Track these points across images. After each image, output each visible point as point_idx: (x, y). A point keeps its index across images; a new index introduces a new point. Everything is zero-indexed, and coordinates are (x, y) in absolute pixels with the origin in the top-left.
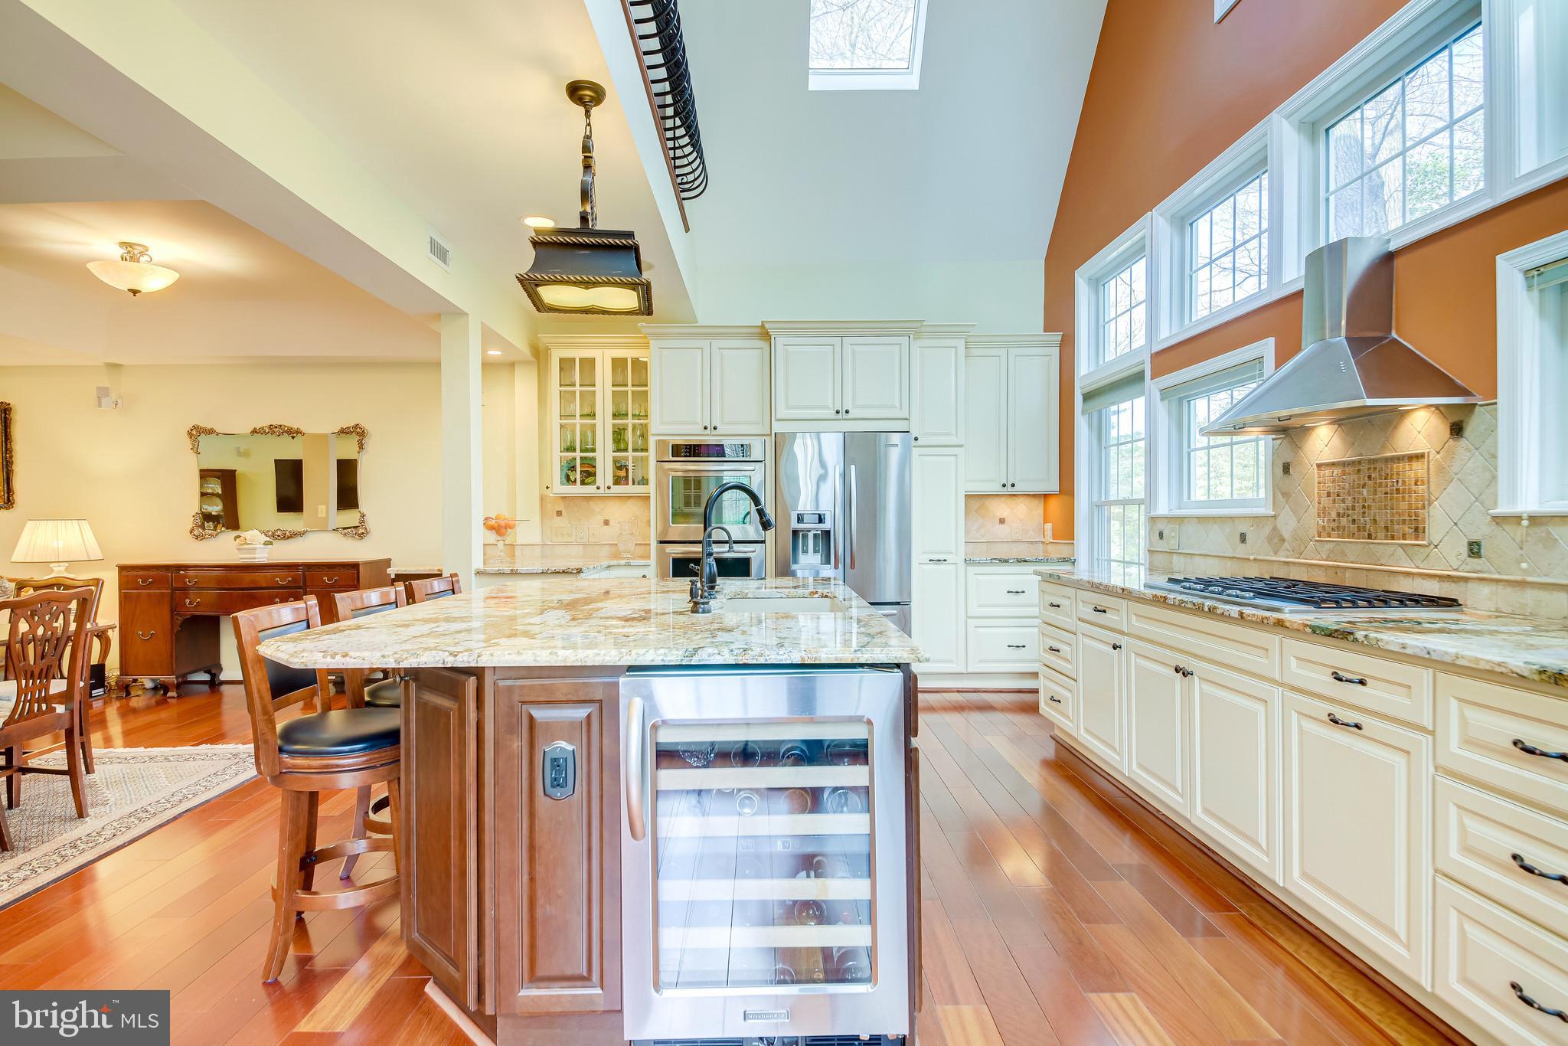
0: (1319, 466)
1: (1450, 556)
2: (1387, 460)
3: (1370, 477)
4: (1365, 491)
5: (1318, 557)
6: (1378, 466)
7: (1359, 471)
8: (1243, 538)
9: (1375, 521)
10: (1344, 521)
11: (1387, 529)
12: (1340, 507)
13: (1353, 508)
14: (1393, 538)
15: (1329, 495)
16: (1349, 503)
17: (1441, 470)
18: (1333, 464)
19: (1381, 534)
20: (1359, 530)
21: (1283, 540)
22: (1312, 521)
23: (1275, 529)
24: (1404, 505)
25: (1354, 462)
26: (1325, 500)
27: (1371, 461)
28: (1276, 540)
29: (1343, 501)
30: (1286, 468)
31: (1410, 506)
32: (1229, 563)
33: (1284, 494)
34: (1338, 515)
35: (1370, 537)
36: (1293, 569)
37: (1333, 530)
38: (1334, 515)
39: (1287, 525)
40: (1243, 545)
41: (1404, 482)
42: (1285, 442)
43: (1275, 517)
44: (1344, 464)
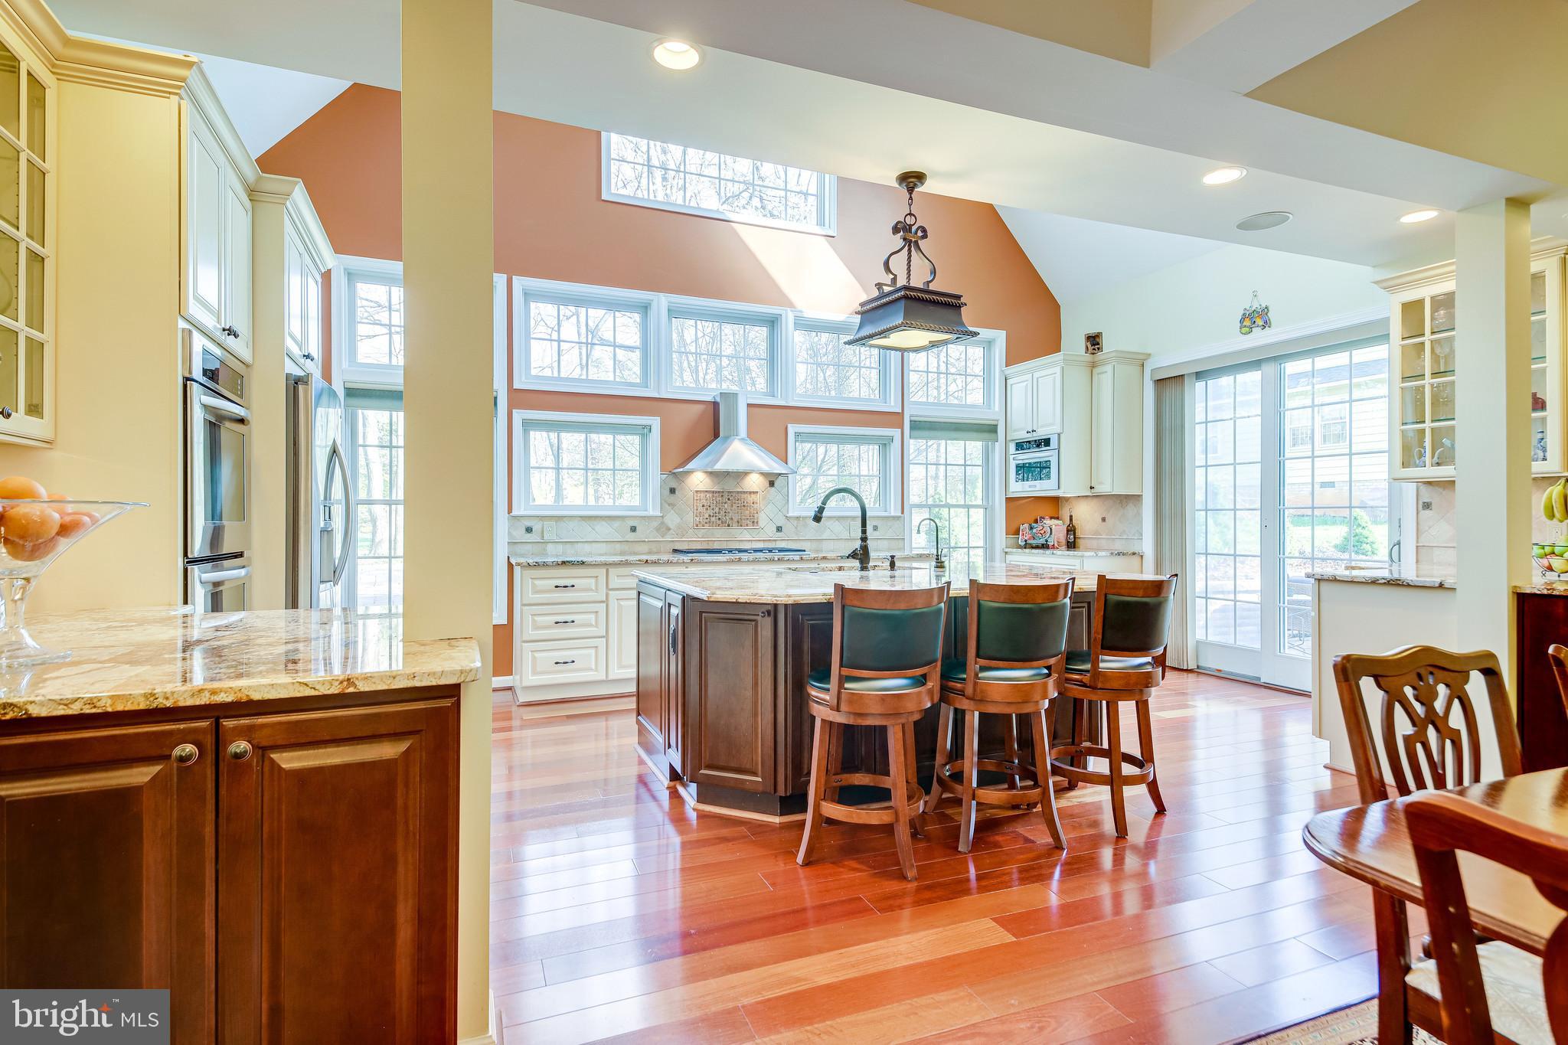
0: (697, 492)
1: (770, 531)
2: (738, 492)
3: (729, 499)
4: (726, 505)
5: (696, 536)
6: (734, 495)
7: (722, 496)
8: (633, 529)
9: (732, 519)
10: (713, 519)
11: (738, 522)
12: (710, 512)
13: (719, 513)
14: (741, 526)
15: (703, 506)
16: (717, 510)
17: (764, 498)
18: (706, 491)
19: (735, 524)
20: (722, 523)
21: (669, 529)
22: (690, 518)
23: (662, 523)
24: (747, 512)
25: (719, 492)
26: (700, 509)
27: (729, 492)
28: (664, 529)
29: (713, 509)
30: (673, 491)
31: (750, 512)
32: (618, 546)
33: (669, 505)
34: (710, 516)
35: (729, 526)
36: (677, 544)
37: (706, 523)
38: (707, 516)
39: (672, 520)
40: (633, 534)
41: (747, 503)
42: (671, 477)
43: (662, 517)
44: (713, 492)
